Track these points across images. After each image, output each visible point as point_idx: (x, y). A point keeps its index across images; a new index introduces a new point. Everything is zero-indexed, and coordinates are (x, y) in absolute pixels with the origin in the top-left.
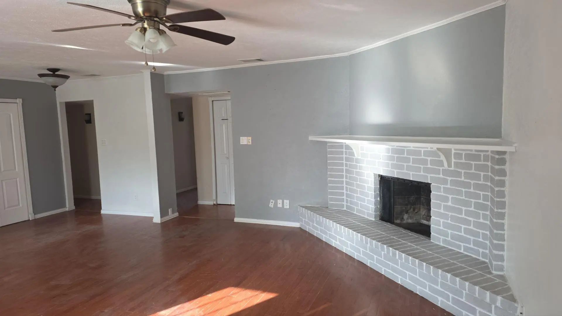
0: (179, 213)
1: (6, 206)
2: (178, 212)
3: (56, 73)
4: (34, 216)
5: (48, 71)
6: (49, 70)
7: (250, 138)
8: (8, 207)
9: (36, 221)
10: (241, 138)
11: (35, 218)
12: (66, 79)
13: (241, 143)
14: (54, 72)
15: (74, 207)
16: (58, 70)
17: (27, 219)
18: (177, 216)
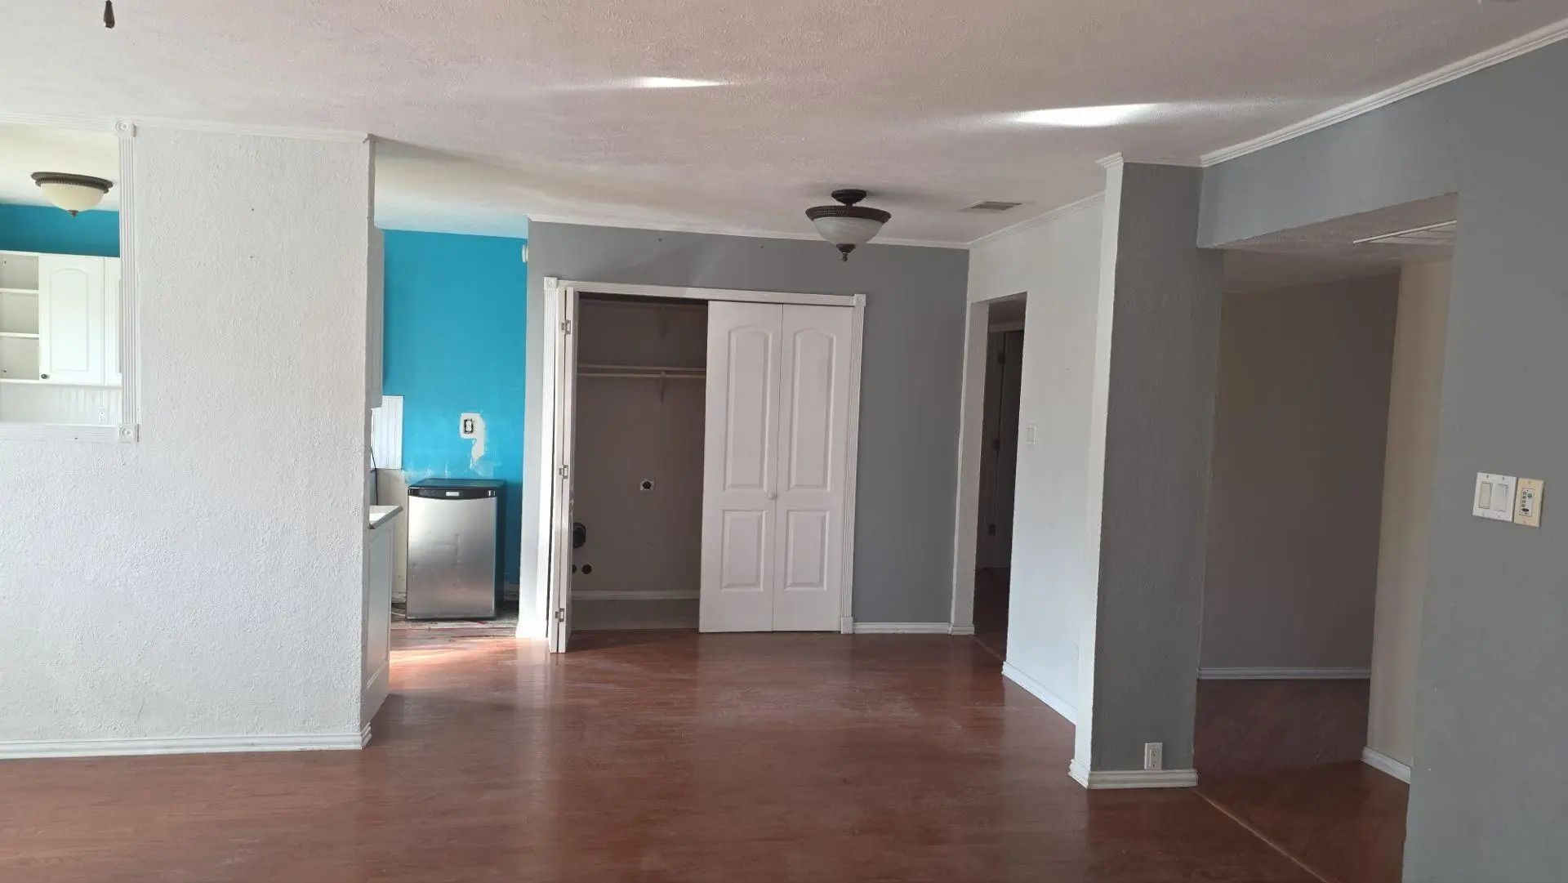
0: (1199, 773)
1: (790, 582)
2: (1194, 767)
3: (858, 204)
4: (854, 625)
5: (834, 200)
6: (837, 195)
7: (1536, 487)
8: (794, 584)
9: (854, 637)
10: (1481, 477)
11: (854, 629)
12: (878, 223)
13: (1477, 511)
14: (849, 202)
15: (973, 628)
16: (859, 194)
17: (835, 629)
18: (1186, 784)
